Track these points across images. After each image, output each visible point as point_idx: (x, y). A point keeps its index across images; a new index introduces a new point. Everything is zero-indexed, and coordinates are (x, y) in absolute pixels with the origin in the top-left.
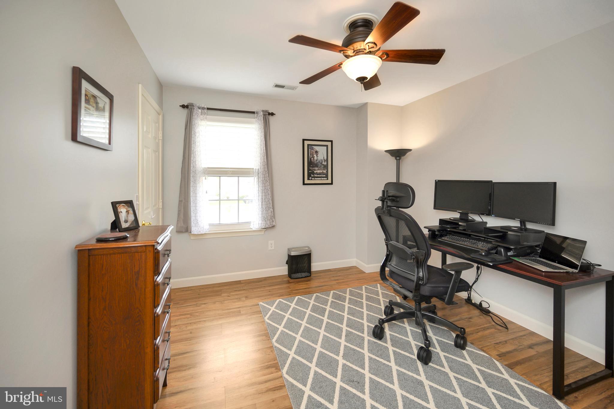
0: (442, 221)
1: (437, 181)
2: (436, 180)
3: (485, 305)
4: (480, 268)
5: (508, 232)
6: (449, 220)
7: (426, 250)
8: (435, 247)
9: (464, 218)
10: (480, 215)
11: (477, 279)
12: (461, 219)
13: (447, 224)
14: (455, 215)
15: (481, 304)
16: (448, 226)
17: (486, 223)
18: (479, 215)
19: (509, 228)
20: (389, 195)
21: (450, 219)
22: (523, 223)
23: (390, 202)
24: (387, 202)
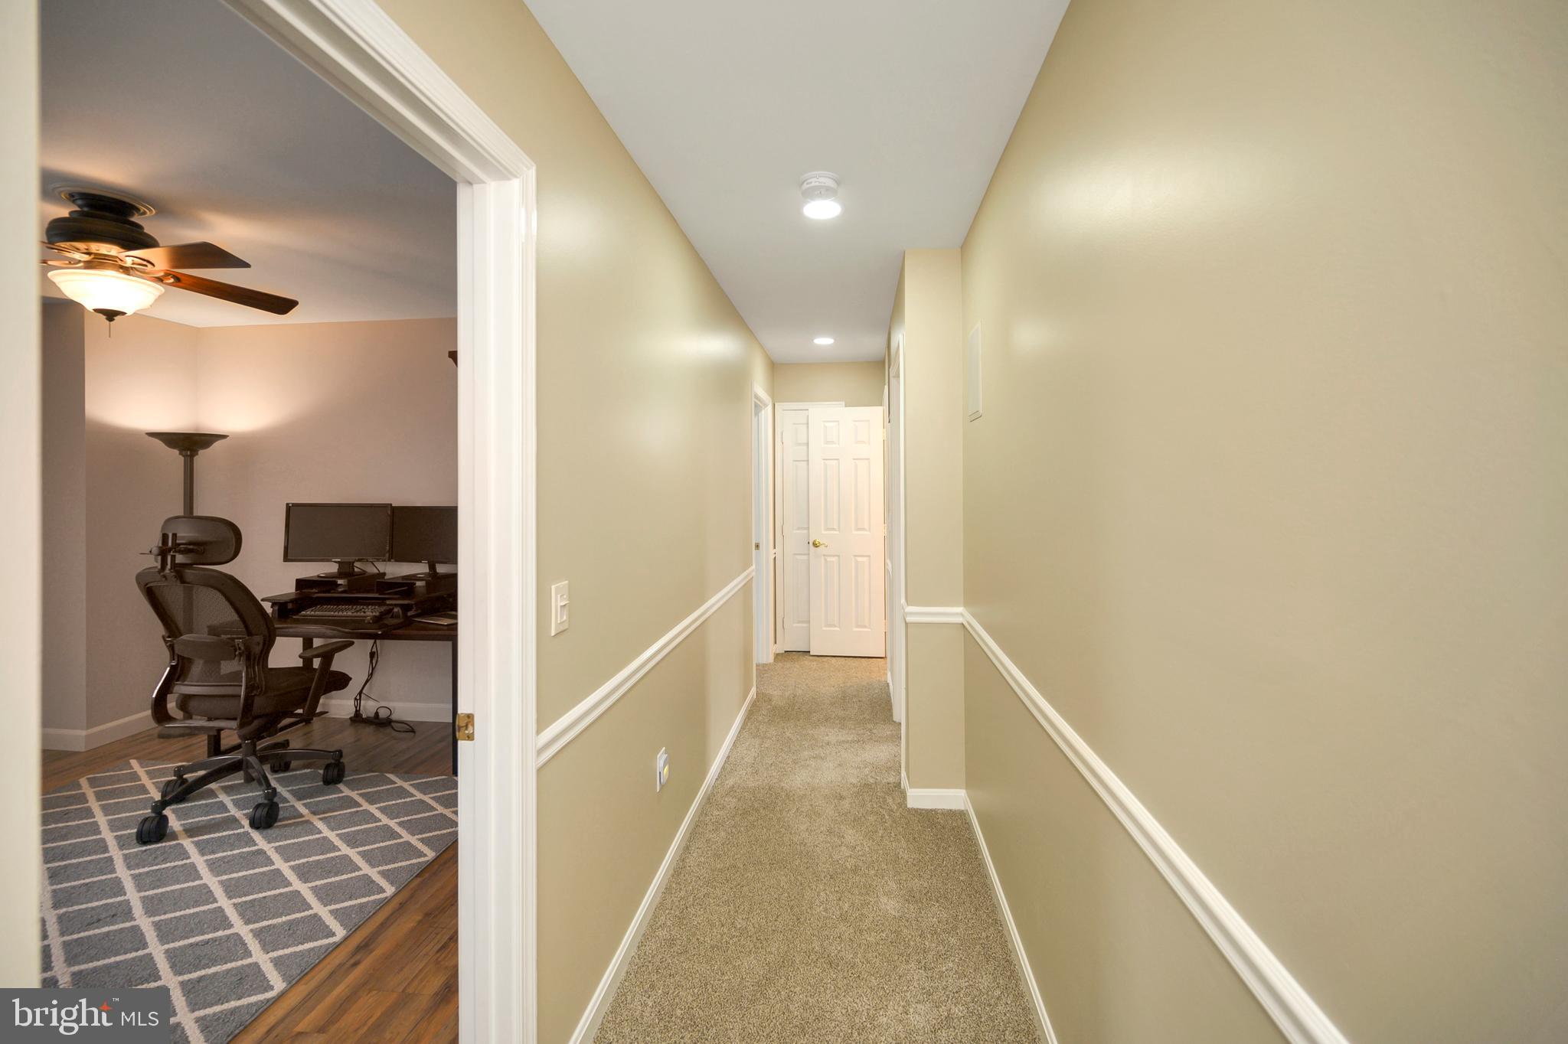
0: (301, 584)
1: (290, 505)
2: (287, 504)
3: (383, 714)
4: (376, 656)
5: (415, 584)
6: (317, 579)
7: (266, 633)
8: (287, 630)
9: (346, 570)
10: (375, 563)
11: (371, 675)
12: (341, 574)
13: (311, 587)
14: (329, 568)
15: (377, 713)
16: (314, 590)
17: (384, 574)
18: (372, 562)
19: (414, 577)
20: (178, 542)
21: (318, 576)
22: (432, 567)
23: (181, 556)
24: (173, 557)
